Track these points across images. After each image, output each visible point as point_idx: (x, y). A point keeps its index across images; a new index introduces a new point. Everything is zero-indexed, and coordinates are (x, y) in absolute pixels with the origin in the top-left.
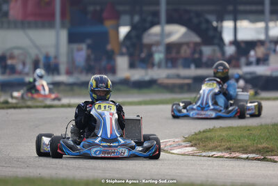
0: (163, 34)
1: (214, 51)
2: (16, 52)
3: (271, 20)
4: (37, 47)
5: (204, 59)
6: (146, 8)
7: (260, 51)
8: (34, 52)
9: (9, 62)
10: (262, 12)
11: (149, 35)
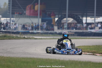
0: (67, 20)
1: (80, 25)
2: (27, 24)
3: (96, 18)
5: (78, 28)
6: (62, 13)
7: (93, 26)
9: (25, 26)
10: (94, 15)
11: (63, 20)
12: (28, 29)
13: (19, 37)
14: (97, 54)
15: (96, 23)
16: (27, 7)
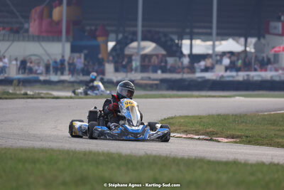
0: (139, 48)
1: (176, 61)
2: (33, 58)
3: (217, 40)
4: (48, 55)
5: (168, 67)
6: (127, 29)
8: (46, 58)
9: (28, 64)
10: (210, 34)
11: (129, 48)
12: (37, 70)
13: (12, 94)
14: (220, 139)
15: (217, 55)
16: (33, 11)
